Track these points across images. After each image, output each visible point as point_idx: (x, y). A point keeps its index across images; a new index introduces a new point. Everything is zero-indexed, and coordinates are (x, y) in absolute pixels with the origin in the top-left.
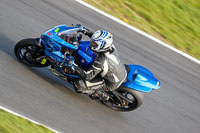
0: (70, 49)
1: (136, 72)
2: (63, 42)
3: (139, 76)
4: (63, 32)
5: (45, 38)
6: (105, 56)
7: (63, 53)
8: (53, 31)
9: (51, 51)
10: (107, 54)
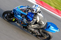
0: (24, 15)
1: (50, 25)
2: (21, 12)
3: (51, 26)
4: (21, 8)
5: (14, 10)
6: (37, 14)
7: (21, 16)
8: (18, 8)
9: (16, 15)
10: (38, 14)
